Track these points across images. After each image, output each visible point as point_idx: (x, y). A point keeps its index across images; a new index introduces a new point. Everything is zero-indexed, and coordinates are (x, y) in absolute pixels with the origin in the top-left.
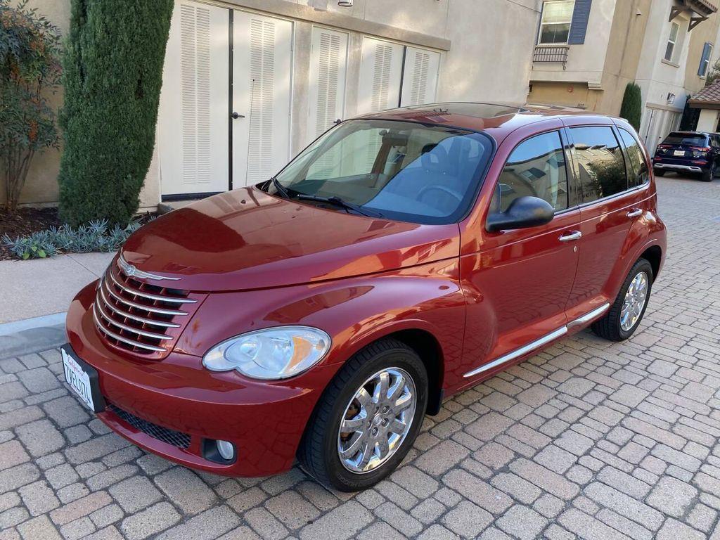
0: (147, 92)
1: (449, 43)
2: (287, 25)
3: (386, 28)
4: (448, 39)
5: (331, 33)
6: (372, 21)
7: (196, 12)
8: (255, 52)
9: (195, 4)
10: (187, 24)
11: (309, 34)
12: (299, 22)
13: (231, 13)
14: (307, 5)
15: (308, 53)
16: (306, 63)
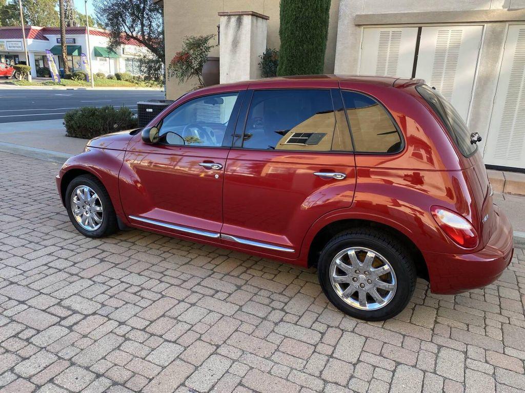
2: (476, 28)
7: (391, 34)
8: (440, 54)
9: (391, 30)
10: (383, 43)
11: (502, 32)
12: (490, 24)
13: (420, 30)
14: (501, 8)
15: (499, 49)
16: (495, 59)
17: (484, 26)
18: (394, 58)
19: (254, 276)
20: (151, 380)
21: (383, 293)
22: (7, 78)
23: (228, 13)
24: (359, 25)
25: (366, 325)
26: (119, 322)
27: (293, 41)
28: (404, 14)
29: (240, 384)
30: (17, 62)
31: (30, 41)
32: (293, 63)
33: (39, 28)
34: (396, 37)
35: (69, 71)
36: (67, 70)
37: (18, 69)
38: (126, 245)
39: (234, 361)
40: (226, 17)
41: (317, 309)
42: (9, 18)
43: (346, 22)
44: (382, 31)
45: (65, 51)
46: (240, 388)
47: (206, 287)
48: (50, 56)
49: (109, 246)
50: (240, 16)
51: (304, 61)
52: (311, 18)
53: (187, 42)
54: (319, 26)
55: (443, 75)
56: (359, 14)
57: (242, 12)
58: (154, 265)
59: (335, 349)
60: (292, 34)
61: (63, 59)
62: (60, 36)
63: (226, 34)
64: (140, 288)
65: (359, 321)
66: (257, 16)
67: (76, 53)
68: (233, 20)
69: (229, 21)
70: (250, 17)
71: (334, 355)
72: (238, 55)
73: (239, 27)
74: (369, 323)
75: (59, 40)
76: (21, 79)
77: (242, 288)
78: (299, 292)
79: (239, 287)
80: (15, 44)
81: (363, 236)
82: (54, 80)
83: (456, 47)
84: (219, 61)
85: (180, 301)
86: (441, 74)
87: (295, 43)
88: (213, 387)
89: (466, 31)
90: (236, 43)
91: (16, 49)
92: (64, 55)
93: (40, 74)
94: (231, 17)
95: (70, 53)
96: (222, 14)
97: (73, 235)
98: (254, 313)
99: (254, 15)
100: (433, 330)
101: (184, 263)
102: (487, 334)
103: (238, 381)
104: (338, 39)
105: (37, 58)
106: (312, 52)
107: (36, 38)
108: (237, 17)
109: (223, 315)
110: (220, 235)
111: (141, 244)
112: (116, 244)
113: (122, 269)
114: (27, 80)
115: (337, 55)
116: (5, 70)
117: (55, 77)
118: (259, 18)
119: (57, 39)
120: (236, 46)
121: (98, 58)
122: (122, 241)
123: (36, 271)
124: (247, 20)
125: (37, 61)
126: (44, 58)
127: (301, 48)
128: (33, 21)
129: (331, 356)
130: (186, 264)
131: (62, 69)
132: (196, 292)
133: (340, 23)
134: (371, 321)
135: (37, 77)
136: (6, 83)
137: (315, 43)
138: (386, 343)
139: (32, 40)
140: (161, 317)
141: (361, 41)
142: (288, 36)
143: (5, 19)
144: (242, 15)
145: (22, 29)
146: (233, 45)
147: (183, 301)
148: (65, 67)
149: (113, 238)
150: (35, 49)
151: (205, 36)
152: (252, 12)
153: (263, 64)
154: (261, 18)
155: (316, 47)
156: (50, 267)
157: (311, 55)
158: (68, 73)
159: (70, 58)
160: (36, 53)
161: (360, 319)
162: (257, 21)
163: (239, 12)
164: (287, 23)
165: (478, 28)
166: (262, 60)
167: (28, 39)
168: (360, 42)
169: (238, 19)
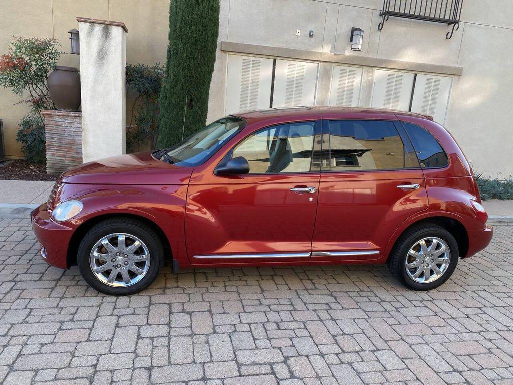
0: (195, 106)
1: (461, 70)
2: (314, 65)
3: (394, 62)
4: (461, 66)
5: (348, 68)
6: (383, 58)
7: (252, 62)
9: (252, 58)
10: (245, 69)
11: (330, 69)
12: (323, 63)
13: (274, 61)
14: (329, 52)
15: (329, 82)
16: (326, 88)
17: (318, 64)
18: (256, 83)
23: (91, 19)
24: (225, 51)
28: (263, 46)
34: (256, 64)
40: (88, 24)
44: (244, 58)
50: (107, 26)
56: (224, 40)
57: (110, 21)
63: (88, 43)
68: (98, 29)
69: (92, 29)
70: (119, 28)
72: (105, 68)
73: (106, 38)
83: (301, 78)
89: (307, 66)
90: (102, 55)
94: (95, 24)
96: (85, 20)
99: (123, 27)
108: (103, 26)
120: (103, 58)
124: (116, 32)
141: (227, 66)
144: (111, 25)
152: (123, 23)
154: (125, 30)
162: (123, 33)
163: (107, 21)
164: (186, 43)
165: (315, 65)
169: (104, 27)
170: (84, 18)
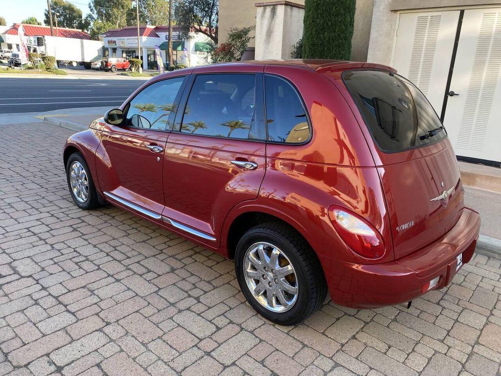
7: (429, 19)
8: (483, 41)
9: (429, 14)
10: (420, 29)
13: (462, 13)
18: (432, 46)
19: (196, 261)
20: (25, 345)
21: (289, 296)
22: (124, 70)
23: (263, 3)
24: (395, 11)
25: (272, 327)
26: (43, 287)
27: (314, 29)
29: (98, 365)
30: (134, 57)
31: (144, 38)
32: (315, 52)
33: (154, 27)
34: (436, 21)
35: (173, 64)
36: (171, 63)
37: (131, 62)
38: (107, 218)
39: (111, 340)
40: (262, 8)
41: (233, 302)
42: (133, 19)
43: (382, 7)
44: (433, 15)
45: (171, 46)
46: (96, 368)
47: (143, 266)
48: (158, 51)
49: (92, 218)
50: (274, 6)
51: (325, 49)
52: (333, 5)
53: (231, 33)
54: (342, 12)
55: (487, 64)
57: (276, 2)
58: (114, 239)
59: (219, 346)
60: (313, 22)
61: (169, 53)
62: (168, 33)
63: (262, 24)
64: (85, 259)
65: (267, 321)
66: (291, 6)
67: (180, 48)
68: (269, 9)
69: (264, 11)
70: (283, 6)
71: (213, 354)
72: (271, 44)
73: (273, 17)
74: (277, 326)
75: (167, 37)
76: (133, 71)
77: (176, 272)
78: (229, 283)
79: (173, 270)
80: (133, 41)
81: (268, 231)
82: (160, 72)
84: (254, 51)
85: (109, 275)
86: (483, 63)
87: (316, 30)
88: (73, 362)
90: (270, 33)
91: (133, 45)
92: (170, 50)
93: (151, 67)
94: (267, 7)
95: (175, 48)
96: (259, 5)
97: (71, 204)
98: (167, 298)
99: (287, 4)
100: (343, 345)
101: (141, 240)
102: (406, 361)
103: (98, 361)
104: (372, 26)
105: (149, 53)
106: (334, 40)
107: (149, 36)
108: (272, 7)
109: (137, 295)
110: (162, 217)
111: (120, 218)
112: (98, 217)
113: (85, 240)
114: (139, 72)
115: (371, 42)
116: (124, 63)
117: (161, 69)
118: (294, 8)
119: (166, 36)
120: (270, 36)
121: (198, 52)
122: (105, 214)
123: (16, 233)
124: (281, 10)
125: (148, 56)
126: (154, 53)
127: (322, 35)
128: (152, 21)
129: (208, 354)
130: (143, 241)
131: (168, 62)
132: (130, 269)
133: (375, 10)
134: (279, 324)
135: (148, 69)
136: (122, 74)
137: (336, 30)
138: (278, 350)
139: (146, 37)
140: (82, 287)
141: (397, 28)
142: (309, 24)
143: (130, 20)
144: (277, 5)
145: (137, 29)
146: (267, 35)
147: (112, 276)
148: (169, 61)
149: (100, 211)
150: (147, 45)
151: (247, 27)
152: (286, 1)
153: (295, 53)
154: (297, 7)
155: (339, 35)
156: (29, 231)
157: (333, 43)
158: (172, 65)
159: (175, 52)
160: (148, 49)
161: (269, 320)
162: (291, 11)
163: (274, 2)
166: (295, 50)
167: (143, 37)
168: (395, 29)
169: (272, 9)
170: (259, 4)
